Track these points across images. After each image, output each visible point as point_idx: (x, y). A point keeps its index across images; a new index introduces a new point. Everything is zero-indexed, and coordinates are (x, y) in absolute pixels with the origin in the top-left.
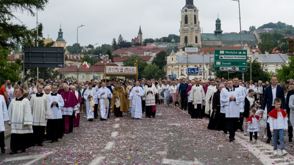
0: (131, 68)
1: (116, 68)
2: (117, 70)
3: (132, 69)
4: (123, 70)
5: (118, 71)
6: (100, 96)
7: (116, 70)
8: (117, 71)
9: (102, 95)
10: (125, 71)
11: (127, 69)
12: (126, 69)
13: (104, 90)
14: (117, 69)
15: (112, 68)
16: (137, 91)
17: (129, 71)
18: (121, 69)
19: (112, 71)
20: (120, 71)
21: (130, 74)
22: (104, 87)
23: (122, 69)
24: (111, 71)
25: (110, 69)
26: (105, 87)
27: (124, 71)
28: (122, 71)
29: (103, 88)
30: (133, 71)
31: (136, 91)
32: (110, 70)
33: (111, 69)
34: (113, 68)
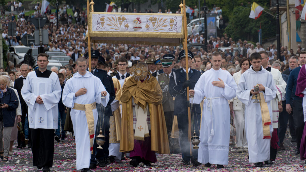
0: (164, 18)
1: (119, 19)
2: (123, 24)
3: (169, 21)
4: (140, 22)
5: (127, 26)
6: (74, 99)
7: (121, 23)
8: (123, 26)
9: (76, 96)
10: (147, 27)
11: (155, 19)
12: (151, 20)
13: (83, 80)
14: (124, 19)
15: (108, 18)
16: (218, 85)
17: (161, 28)
18: (134, 21)
19: (108, 28)
20: (131, 25)
21: (162, 37)
22: (83, 73)
23: (138, 19)
24: (105, 25)
25: (102, 19)
26: (88, 74)
27: (143, 26)
28: (138, 25)
29: (80, 76)
30: (171, 25)
31: (215, 84)
32: (103, 24)
33: (106, 22)
34: (110, 17)
